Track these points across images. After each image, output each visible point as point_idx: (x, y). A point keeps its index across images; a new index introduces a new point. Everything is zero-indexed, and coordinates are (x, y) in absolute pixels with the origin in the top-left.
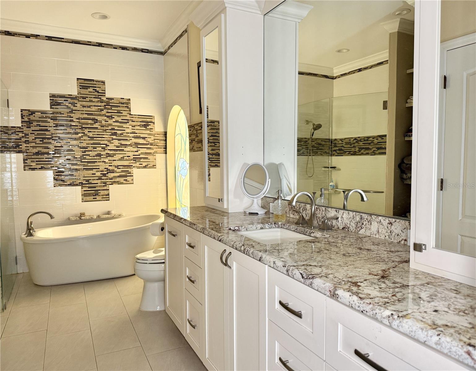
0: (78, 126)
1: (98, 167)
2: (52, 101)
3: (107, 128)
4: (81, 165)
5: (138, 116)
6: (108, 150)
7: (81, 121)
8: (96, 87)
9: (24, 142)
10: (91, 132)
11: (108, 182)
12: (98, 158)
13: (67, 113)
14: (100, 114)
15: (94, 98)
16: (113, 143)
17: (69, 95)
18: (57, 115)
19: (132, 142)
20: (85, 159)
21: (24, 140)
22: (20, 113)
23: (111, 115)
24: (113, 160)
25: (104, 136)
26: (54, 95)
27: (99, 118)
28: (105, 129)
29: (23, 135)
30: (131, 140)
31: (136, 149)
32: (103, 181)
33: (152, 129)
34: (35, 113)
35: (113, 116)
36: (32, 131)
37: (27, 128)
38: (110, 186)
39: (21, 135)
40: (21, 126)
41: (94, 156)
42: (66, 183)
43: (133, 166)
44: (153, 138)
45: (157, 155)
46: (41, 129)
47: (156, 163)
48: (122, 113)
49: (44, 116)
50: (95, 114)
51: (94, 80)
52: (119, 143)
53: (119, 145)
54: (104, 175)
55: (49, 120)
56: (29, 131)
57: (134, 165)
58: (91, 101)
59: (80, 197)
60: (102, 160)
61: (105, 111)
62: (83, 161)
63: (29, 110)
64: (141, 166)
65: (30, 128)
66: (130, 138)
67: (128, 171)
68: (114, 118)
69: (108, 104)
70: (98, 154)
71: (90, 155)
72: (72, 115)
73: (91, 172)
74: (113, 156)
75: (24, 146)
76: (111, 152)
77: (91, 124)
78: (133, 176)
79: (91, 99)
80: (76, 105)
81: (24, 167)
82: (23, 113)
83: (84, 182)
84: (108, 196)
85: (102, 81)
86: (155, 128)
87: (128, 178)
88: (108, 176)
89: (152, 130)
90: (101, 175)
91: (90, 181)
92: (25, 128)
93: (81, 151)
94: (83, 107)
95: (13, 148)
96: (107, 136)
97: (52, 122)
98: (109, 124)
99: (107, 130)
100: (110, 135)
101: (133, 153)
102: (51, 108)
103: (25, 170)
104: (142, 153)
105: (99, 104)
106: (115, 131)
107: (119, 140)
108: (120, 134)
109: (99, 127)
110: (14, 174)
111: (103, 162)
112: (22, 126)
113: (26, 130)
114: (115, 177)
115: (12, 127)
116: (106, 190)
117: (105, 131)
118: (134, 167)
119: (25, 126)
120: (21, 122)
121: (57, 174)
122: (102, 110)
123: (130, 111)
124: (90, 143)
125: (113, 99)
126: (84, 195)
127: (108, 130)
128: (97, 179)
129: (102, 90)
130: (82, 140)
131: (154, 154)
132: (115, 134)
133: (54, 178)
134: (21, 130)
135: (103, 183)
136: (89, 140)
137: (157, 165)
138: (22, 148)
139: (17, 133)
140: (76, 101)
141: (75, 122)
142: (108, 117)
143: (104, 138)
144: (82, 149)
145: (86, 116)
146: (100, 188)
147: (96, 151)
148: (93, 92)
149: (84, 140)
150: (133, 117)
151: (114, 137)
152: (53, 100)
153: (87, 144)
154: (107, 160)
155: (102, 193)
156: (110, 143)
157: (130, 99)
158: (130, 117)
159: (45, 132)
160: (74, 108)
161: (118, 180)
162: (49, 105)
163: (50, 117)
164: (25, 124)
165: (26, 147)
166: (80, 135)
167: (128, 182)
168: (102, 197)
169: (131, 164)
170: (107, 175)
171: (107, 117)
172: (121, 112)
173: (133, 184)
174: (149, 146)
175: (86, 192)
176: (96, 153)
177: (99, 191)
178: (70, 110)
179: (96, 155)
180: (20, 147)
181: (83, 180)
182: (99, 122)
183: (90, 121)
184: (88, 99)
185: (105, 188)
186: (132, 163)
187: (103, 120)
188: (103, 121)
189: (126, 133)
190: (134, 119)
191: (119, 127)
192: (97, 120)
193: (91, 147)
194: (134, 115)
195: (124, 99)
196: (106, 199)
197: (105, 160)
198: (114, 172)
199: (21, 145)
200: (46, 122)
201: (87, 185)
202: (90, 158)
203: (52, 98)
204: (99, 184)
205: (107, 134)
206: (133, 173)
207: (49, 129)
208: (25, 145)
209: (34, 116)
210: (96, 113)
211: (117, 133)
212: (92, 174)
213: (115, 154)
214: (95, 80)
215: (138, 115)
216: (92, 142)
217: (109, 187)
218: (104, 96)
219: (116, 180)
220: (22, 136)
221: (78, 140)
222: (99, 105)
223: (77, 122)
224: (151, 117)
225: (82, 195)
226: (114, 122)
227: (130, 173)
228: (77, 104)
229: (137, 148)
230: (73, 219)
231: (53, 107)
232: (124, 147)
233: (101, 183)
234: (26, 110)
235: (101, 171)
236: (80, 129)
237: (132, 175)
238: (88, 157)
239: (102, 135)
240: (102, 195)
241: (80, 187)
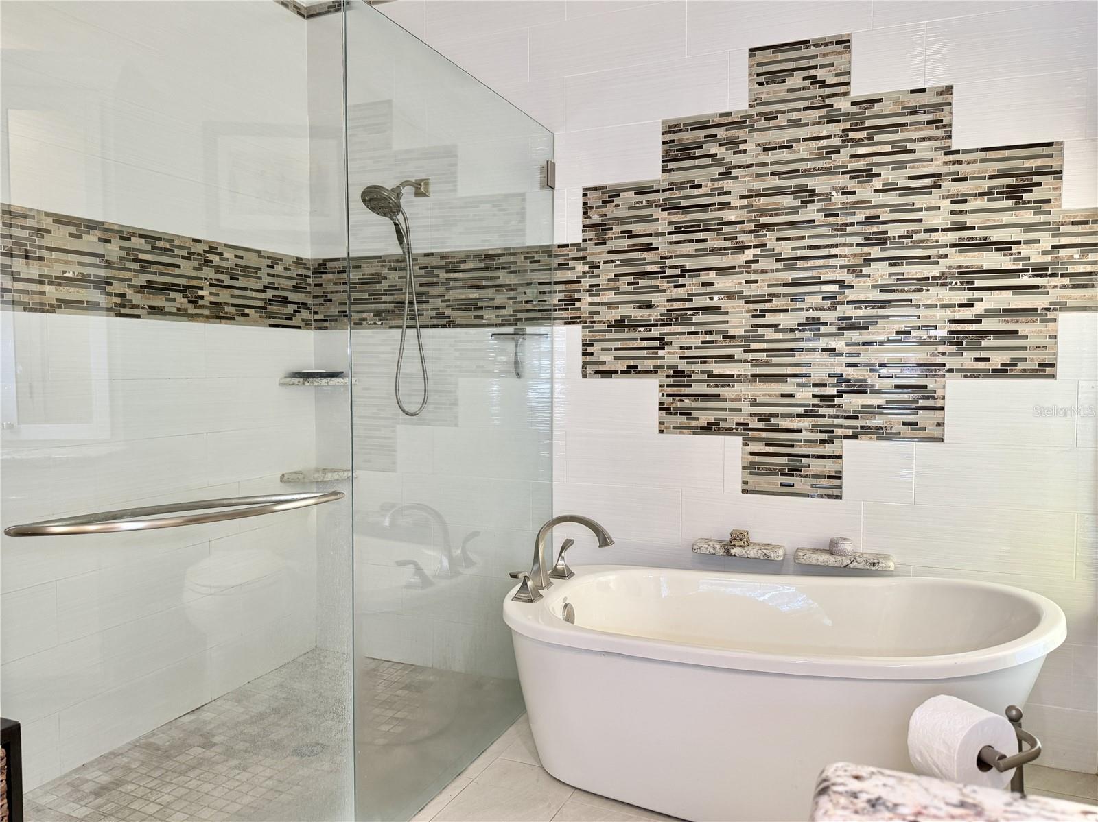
0: (743, 222)
1: (804, 370)
2: (667, 147)
3: (849, 219)
4: (746, 361)
5: (983, 155)
6: (849, 303)
7: (755, 202)
8: (815, 67)
9: (588, 290)
10: (788, 239)
11: (840, 427)
12: (808, 334)
13: (713, 180)
14: (826, 168)
15: (806, 109)
16: (869, 276)
17: (721, 115)
18: (683, 193)
19: (950, 267)
20: (761, 339)
21: (586, 282)
22: (581, 200)
23: (867, 165)
24: (864, 344)
25: (833, 251)
26: (675, 126)
27: (819, 184)
28: (843, 224)
29: (586, 268)
30: (946, 256)
31: (963, 296)
32: (819, 421)
33: (1049, 201)
34: (618, 196)
35: (875, 170)
36: (610, 252)
37: (596, 244)
38: (846, 441)
39: (580, 268)
40: (580, 241)
41: (792, 330)
42: (694, 424)
43: (947, 367)
44: (1047, 241)
45: (1063, 317)
46: (634, 245)
47: (1055, 354)
48: (914, 151)
49: (644, 202)
50: (805, 170)
51: (808, 42)
52: (891, 275)
53: (893, 280)
54: (827, 400)
55: (657, 213)
56: (600, 253)
57: (950, 362)
58: (794, 123)
59: (736, 475)
60: (824, 342)
61: (845, 152)
62: (754, 346)
63: (603, 189)
64: (981, 365)
65: (605, 244)
66: (942, 251)
67: (925, 386)
68: (879, 175)
69: (857, 124)
70: (807, 319)
71: (781, 327)
72: (727, 185)
73: (780, 387)
74: (867, 329)
75: (585, 303)
76: (860, 313)
77: (792, 210)
78: (942, 408)
79: (795, 116)
80: (742, 147)
81: (583, 367)
82: (589, 199)
83: (754, 424)
84: (835, 482)
85: (841, 36)
86: (1060, 195)
87: (923, 418)
88: (840, 406)
89: (1045, 207)
90: (817, 401)
91: (774, 420)
92: (591, 246)
93: (748, 312)
94: (765, 149)
95: (560, 310)
96: (847, 249)
97: (665, 219)
98: (858, 202)
99: (847, 225)
100: (858, 245)
101: (950, 314)
102: (664, 171)
103: (585, 376)
104: (991, 313)
105: (825, 129)
106: (881, 228)
107: (893, 262)
108: (900, 237)
109: (819, 218)
110: (558, 388)
111: (824, 350)
112: (584, 240)
113: (592, 254)
114: (868, 410)
115: (560, 246)
116: (830, 457)
117: (838, 230)
118: (950, 371)
119: (591, 240)
120: (581, 228)
121: (670, 390)
122: (835, 151)
123: (950, 137)
124: (783, 280)
125: (880, 100)
126: (753, 469)
127: (852, 224)
128: (798, 416)
129: (837, 75)
130: (755, 272)
131: (1050, 315)
132: (880, 240)
133: (661, 403)
134: (581, 254)
135: (821, 432)
136: (778, 270)
137: (1059, 366)
138: (580, 309)
139: (571, 264)
140: (741, 133)
141: (736, 207)
142: (855, 174)
143: (836, 256)
144: (752, 306)
145: (773, 182)
146: (810, 447)
147: (802, 309)
148: (804, 89)
149: (763, 271)
150: (960, 162)
151: (875, 252)
152: (672, 141)
153: (769, 286)
154: (838, 344)
155: (816, 466)
156: (857, 276)
157: (951, 87)
158: (945, 163)
159: (645, 255)
160: (736, 160)
161: (878, 421)
162: (661, 160)
163: (661, 202)
164: (592, 235)
165: (591, 304)
166: (749, 254)
167: (921, 434)
168: (814, 481)
169: (939, 360)
170: (837, 401)
171: (851, 177)
172: (910, 146)
173: (942, 440)
174: (1026, 280)
175: (757, 459)
176: (801, 317)
177: (805, 461)
178: (722, 169)
179: (799, 325)
180: (578, 304)
181: (752, 415)
182: (819, 201)
183: (787, 201)
184: (783, 120)
185: (828, 449)
186: (944, 354)
187: (834, 189)
188: (834, 193)
189: (926, 231)
190: (962, 170)
191: (895, 209)
192: (814, 190)
193: (785, 295)
194: (966, 151)
195: (924, 90)
196: (830, 492)
197: (832, 345)
198: (865, 392)
199: (579, 300)
200: (649, 219)
201: (764, 435)
202: (780, 335)
203: (668, 137)
204: (804, 432)
205: (849, 240)
206: (944, 397)
207: (655, 241)
208: (590, 300)
209: (617, 205)
210: (810, 165)
211: (886, 233)
212: (783, 395)
213: (873, 320)
214: (813, 40)
215: (983, 150)
216: (788, 276)
217: (842, 447)
218: (846, 94)
219: (869, 423)
220: (584, 273)
221: (742, 272)
222: (824, 133)
223: (742, 207)
224: (1045, 150)
225: (744, 468)
226: (876, 191)
227: (933, 397)
228: (745, 142)
229: (970, 289)
230: (703, 551)
231: (670, 165)
232: (914, 291)
233: (812, 432)
234: (596, 189)
235: (815, 386)
236: (751, 231)
237: (939, 403)
238: (770, 333)
239: (827, 246)
240: (814, 476)
241: (741, 438)
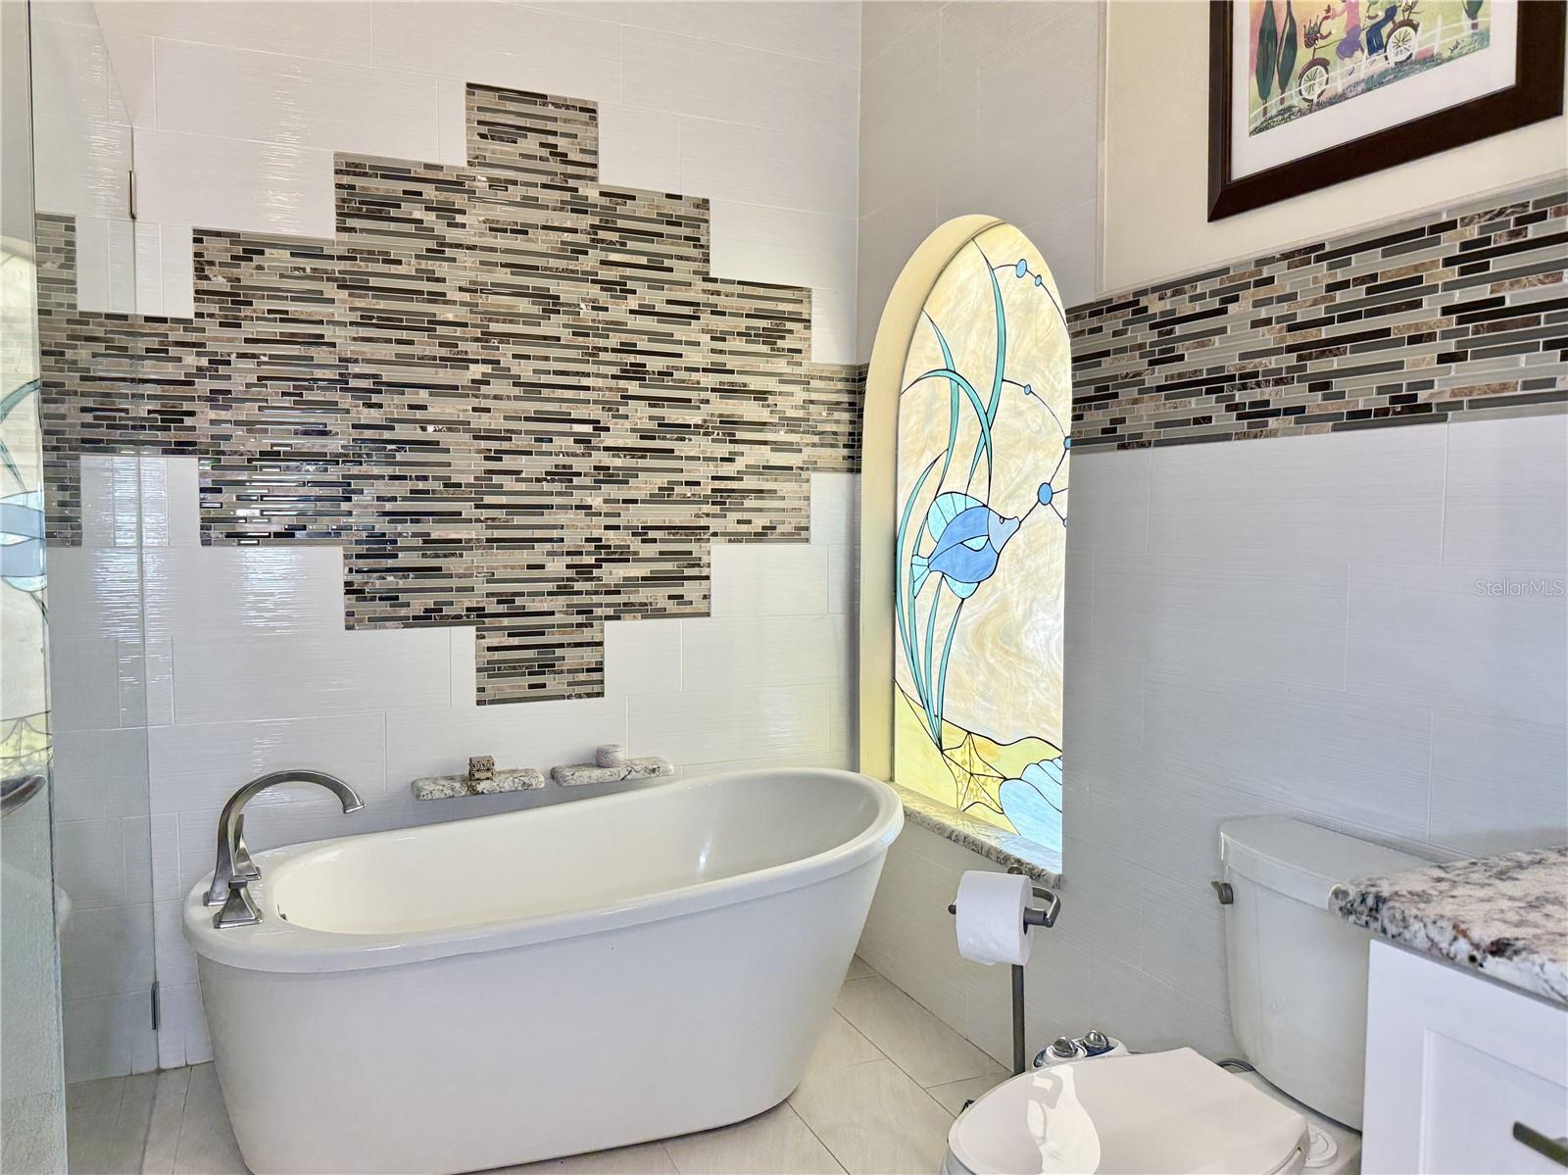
0: (465, 325)
1: (555, 534)
2: (345, 193)
3: (601, 343)
4: (478, 520)
5: (739, 289)
6: (606, 449)
7: (481, 299)
8: (555, 133)
9: (208, 399)
10: (528, 357)
11: (600, 605)
12: (557, 487)
13: (417, 257)
14: (572, 271)
15: (544, 186)
16: (627, 417)
17: (428, 166)
18: (372, 267)
19: (712, 414)
20: (498, 490)
21: (204, 386)
22: (190, 248)
23: (621, 277)
24: (625, 501)
25: (585, 382)
26: (357, 166)
27: (566, 291)
28: (594, 348)
29: (204, 362)
30: (707, 402)
31: (724, 450)
32: (576, 600)
33: (799, 351)
34: (262, 253)
35: (630, 285)
36: (247, 341)
37: (222, 324)
38: (608, 624)
39: (191, 360)
40: (191, 316)
41: (538, 480)
42: (403, 612)
43: (711, 531)
44: (799, 394)
45: (814, 476)
46: (293, 335)
47: (808, 517)
48: (670, 270)
49: (308, 270)
50: (546, 269)
51: (544, 97)
52: (651, 418)
53: (654, 425)
54: (584, 572)
55: (330, 290)
56: (229, 340)
57: (715, 525)
58: (529, 202)
59: (467, 678)
60: (578, 497)
61: (595, 255)
62: (488, 500)
63: (233, 237)
64: (744, 528)
65: (239, 326)
66: (704, 395)
67: (690, 553)
68: (634, 292)
69: (607, 221)
70: (557, 466)
71: (523, 475)
72: (441, 268)
73: (525, 556)
74: (627, 482)
75: (204, 420)
76: (618, 462)
77: (529, 319)
78: (707, 578)
79: (532, 192)
80: (459, 219)
81: (202, 528)
82: (207, 249)
83: (492, 607)
84: (595, 676)
85: (586, 102)
86: (810, 346)
87: (689, 589)
88: (599, 579)
89: (797, 357)
90: (571, 573)
91: (518, 601)
92: (212, 329)
93: (479, 451)
94: (491, 229)
95: (152, 428)
96: (600, 380)
97: (344, 301)
98: (612, 323)
99: (600, 349)
100: (614, 377)
101: (712, 469)
102: (339, 229)
103: (206, 542)
104: (752, 470)
105: (569, 220)
106: (640, 359)
107: (654, 402)
108: (660, 373)
109: (566, 335)
110: (151, 564)
111: (578, 507)
112: (199, 315)
113: (215, 339)
114: (631, 583)
115: (148, 319)
116: (589, 644)
117: (590, 355)
118: (715, 534)
119: (211, 316)
120: (192, 294)
121: (363, 564)
122: (580, 251)
123: (708, 261)
124: (524, 411)
125: (633, 198)
126: (489, 670)
127: (606, 350)
128: (550, 594)
129: (582, 151)
130: (486, 397)
131: (804, 475)
132: (636, 372)
133: (347, 584)
134: (192, 337)
135: (578, 613)
136: (516, 398)
137: (812, 529)
138: (193, 428)
139: (173, 351)
140: (459, 200)
141: (454, 302)
142: (607, 285)
143: (587, 388)
144: (483, 444)
145: (504, 276)
146: (564, 633)
147: (551, 454)
148: (541, 159)
149: (496, 397)
150: (718, 293)
151: (633, 387)
152: (352, 187)
153: (506, 418)
154: (596, 501)
155: (572, 657)
156: (614, 417)
157: (706, 201)
158: (704, 291)
159: (313, 351)
160: (452, 235)
161: (643, 595)
162: (333, 211)
163: (337, 275)
164: (214, 309)
165: (213, 422)
166: (476, 371)
167: (688, 609)
168: (570, 678)
169: (703, 522)
170: (596, 572)
171: (602, 289)
172: (667, 263)
173: (708, 615)
174: (782, 436)
175: (497, 656)
176: (548, 463)
177: (559, 652)
178: (432, 244)
179: (547, 473)
180: (188, 421)
181: (489, 595)
182: (565, 313)
183: (524, 305)
184: (515, 193)
185: (587, 635)
186: (708, 515)
187: (583, 300)
188: (583, 306)
189: (688, 369)
190: (722, 302)
191: (654, 336)
192: (558, 298)
193: (527, 432)
194: (724, 281)
195: (679, 197)
196: (588, 689)
197: (589, 501)
198: (628, 560)
199: (191, 414)
200: (318, 298)
201: (506, 622)
202: (522, 487)
203: (346, 180)
204: (557, 615)
205: (604, 370)
206: (709, 566)
207: (330, 335)
208: (213, 415)
209: (260, 268)
210: (553, 263)
211: (644, 366)
212: (530, 567)
213: (633, 472)
214: (552, 97)
215: (740, 283)
216: (531, 407)
217: (602, 631)
218: (593, 179)
219: (634, 599)
220: (199, 369)
221: (467, 396)
222: (568, 224)
223: (463, 304)
224: (796, 295)
225: (479, 670)
226: (632, 312)
227: (699, 565)
228: (463, 212)
229: (731, 442)
230: (437, 795)
231: (351, 222)
232: (676, 440)
233: (566, 613)
234: (218, 234)
235: (569, 553)
236: (477, 340)
237: (705, 572)
238: (509, 483)
239: (577, 374)
240: (570, 671)
241: (474, 628)
